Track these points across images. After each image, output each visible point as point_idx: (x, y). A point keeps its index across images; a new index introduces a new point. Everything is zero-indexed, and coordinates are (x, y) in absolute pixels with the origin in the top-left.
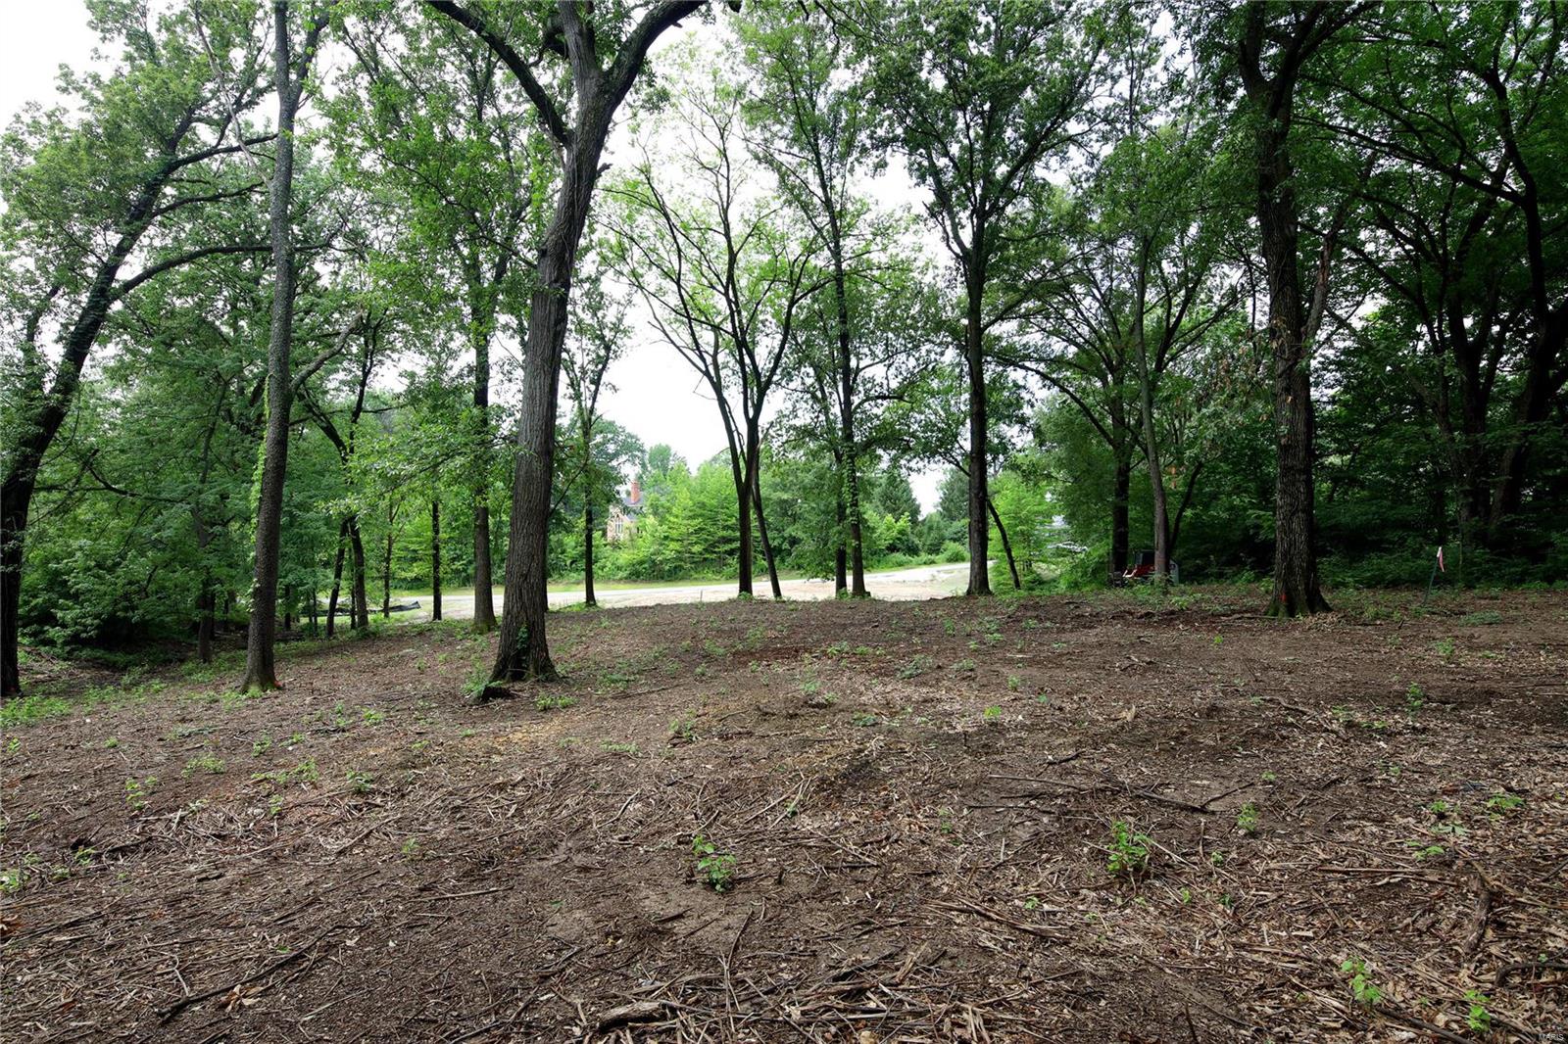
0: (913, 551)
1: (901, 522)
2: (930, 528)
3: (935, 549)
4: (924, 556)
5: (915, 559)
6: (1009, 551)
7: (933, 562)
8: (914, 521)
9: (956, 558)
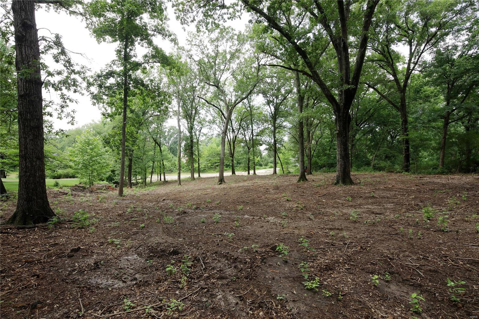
0: (261, 165)
1: (258, 158)
2: (265, 160)
3: (266, 165)
4: (264, 167)
5: (262, 167)
6: (282, 166)
7: (266, 168)
8: (261, 158)
9: (271, 167)
